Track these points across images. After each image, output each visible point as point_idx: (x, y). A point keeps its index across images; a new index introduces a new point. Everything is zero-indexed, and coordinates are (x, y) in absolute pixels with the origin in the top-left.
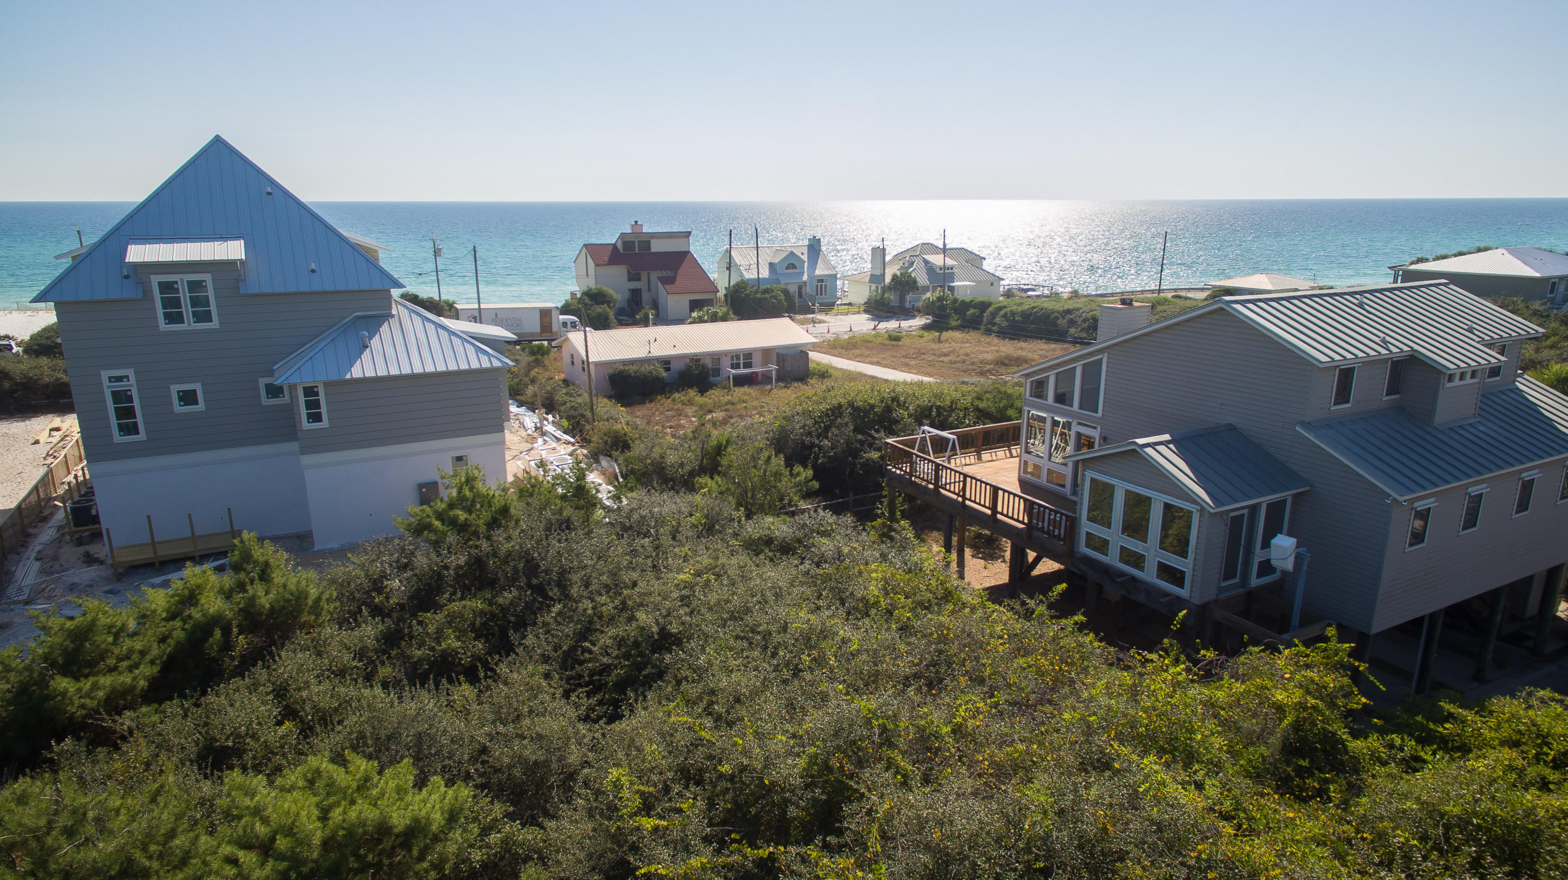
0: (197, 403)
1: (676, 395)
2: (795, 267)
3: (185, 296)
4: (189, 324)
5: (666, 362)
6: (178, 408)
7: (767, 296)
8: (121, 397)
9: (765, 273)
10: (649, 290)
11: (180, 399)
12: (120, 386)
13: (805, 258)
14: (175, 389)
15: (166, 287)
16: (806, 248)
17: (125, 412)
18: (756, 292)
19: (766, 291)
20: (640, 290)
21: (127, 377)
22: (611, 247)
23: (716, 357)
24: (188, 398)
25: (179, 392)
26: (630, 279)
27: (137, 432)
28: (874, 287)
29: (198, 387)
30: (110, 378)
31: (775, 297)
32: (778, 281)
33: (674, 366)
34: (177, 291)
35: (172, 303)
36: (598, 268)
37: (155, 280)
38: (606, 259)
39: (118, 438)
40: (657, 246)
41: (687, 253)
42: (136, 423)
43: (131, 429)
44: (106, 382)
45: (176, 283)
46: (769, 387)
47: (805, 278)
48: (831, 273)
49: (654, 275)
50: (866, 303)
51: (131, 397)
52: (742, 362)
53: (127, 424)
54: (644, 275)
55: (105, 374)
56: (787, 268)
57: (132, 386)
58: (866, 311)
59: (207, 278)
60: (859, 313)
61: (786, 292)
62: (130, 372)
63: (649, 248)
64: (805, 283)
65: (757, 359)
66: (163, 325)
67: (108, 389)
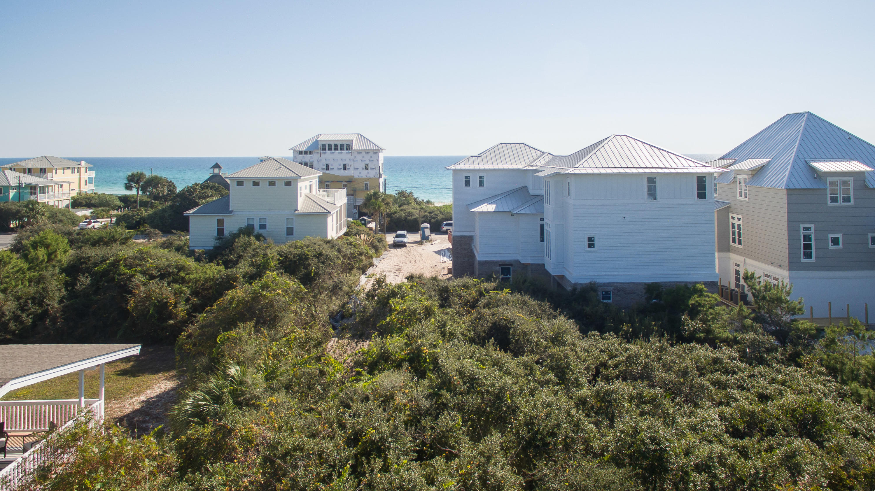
0: (839, 245)
3: (840, 188)
4: (840, 203)
6: (831, 247)
8: (807, 238)
11: (832, 241)
12: (807, 233)
14: (830, 236)
17: (807, 247)
21: (810, 228)
24: (835, 241)
25: (831, 238)
27: (811, 257)
29: (840, 236)
34: (837, 186)
39: (802, 259)
42: (812, 252)
43: (808, 255)
44: (802, 229)
45: (837, 182)
51: (811, 238)
53: (807, 253)
55: (802, 226)
62: (812, 226)
66: (828, 203)
67: (802, 233)
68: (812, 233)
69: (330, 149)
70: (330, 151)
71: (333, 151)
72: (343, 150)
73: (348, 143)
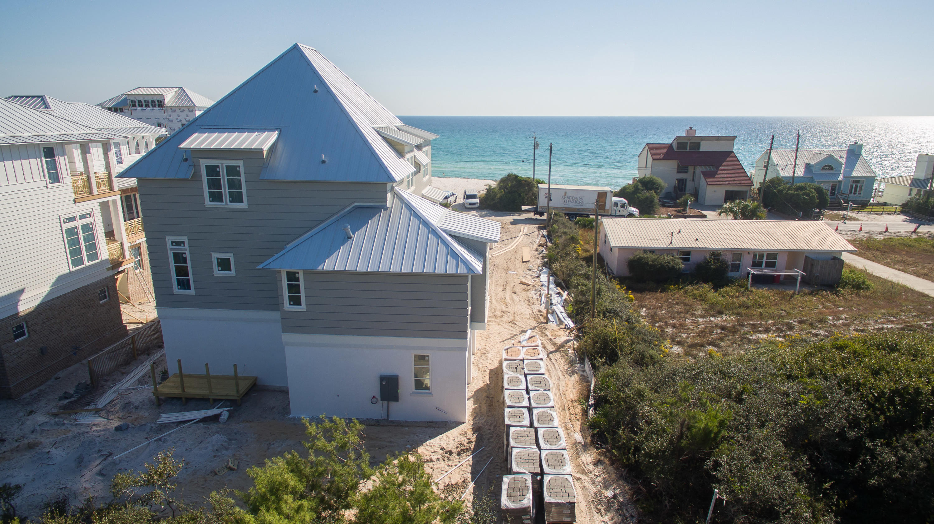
0: (230, 270)
1: (690, 287)
2: (832, 169)
3: (224, 178)
4: (227, 204)
5: (686, 254)
6: (217, 272)
7: (800, 192)
8: (179, 258)
9: (800, 172)
10: (693, 181)
11: (219, 265)
12: (179, 249)
13: (843, 161)
14: (215, 256)
15: (212, 171)
16: (845, 153)
17: (182, 272)
18: (789, 189)
19: (800, 188)
20: (686, 180)
21: (183, 242)
22: (668, 146)
23: (738, 254)
24: (224, 264)
25: (218, 259)
26: (679, 171)
27: (189, 288)
28: (915, 191)
29: (231, 256)
30: (172, 242)
31: (808, 195)
32: (812, 180)
33: (694, 258)
34: (218, 174)
35: (215, 184)
36: (654, 161)
37: (204, 163)
38: (662, 155)
39: (176, 290)
40: (705, 147)
41: (731, 153)
42: (189, 279)
43: (184, 285)
44: (169, 245)
45: (218, 167)
46: (791, 292)
47: (840, 178)
48: (869, 175)
49: (699, 169)
50: (903, 205)
51: (186, 258)
52: (764, 260)
53: (183, 280)
54: (691, 169)
55: (169, 239)
56: (823, 169)
57: (186, 249)
58: (903, 212)
59: (240, 163)
60: (895, 213)
61: (819, 190)
62: (184, 239)
63: (699, 148)
64: (840, 182)
65: (781, 261)
66: (208, 203)
67: (171, 251)
68: (186, 250)
69: (141, 106)
70: (140, 109)
71: (144, 108)
72: (155, 107)
73: (159, 99)
